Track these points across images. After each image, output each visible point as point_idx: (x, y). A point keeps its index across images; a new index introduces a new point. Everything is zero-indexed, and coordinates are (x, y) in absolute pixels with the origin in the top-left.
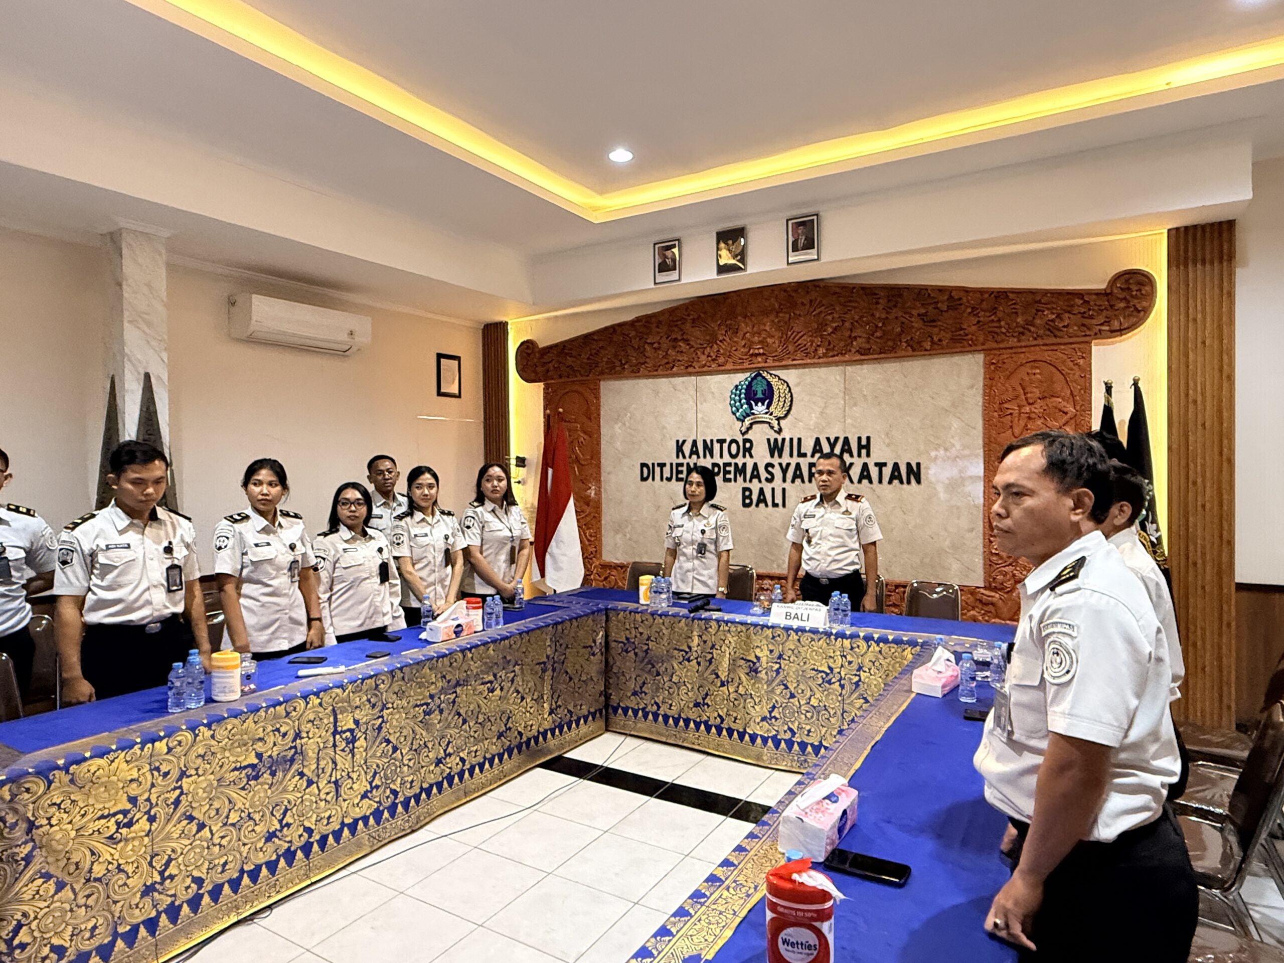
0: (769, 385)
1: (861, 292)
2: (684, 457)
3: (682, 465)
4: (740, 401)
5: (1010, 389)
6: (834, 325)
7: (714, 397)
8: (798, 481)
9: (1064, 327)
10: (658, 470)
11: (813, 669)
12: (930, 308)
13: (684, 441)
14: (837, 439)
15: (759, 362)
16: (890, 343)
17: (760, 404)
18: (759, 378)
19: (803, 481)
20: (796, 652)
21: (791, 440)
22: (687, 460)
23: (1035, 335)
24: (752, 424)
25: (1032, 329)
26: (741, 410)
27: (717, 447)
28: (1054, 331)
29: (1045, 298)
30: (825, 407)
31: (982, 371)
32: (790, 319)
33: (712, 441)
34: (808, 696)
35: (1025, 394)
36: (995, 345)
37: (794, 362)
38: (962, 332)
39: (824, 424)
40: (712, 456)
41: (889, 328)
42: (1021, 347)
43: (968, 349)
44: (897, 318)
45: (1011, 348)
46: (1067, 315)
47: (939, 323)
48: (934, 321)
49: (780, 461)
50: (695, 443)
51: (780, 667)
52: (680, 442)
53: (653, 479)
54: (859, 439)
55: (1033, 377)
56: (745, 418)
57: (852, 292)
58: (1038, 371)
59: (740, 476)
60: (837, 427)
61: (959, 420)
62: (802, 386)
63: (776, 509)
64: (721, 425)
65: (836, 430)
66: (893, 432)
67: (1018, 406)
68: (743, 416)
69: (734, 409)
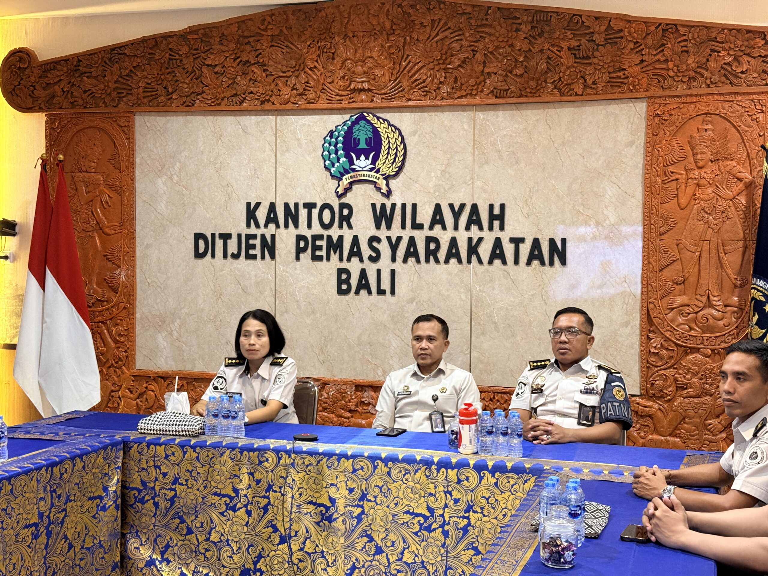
0: (376, 132)
1: (498, 14)
2: (257, 226)
3: (254, 236)
4: (336, 152)
5: (677, 148)
6: (462, 56)
7: (300, 146)
8: (412, 261)
9: (742, 72)
10: (219, 243)
11: (408, 512)
12: (584, 41)
13: (258, 205)
14: (462, 206)
15: (362, 101)
16: (533, 84)
17: (363, 157)
18: (363, 122)
19: (418, 261)
20: (384, 489)
21: (404, 206)
22: (262, 230)
23: (708, 82)
24: (351, 184)
25: (706, 74)
26: (337, 165)
27: (303, 213)
28: (731, 77)
29: (721, 35)
30: (448, 165)
31: (644, 124)
32: (405, 43)
33: (296, 205)
34: (400, 550)
35: (693, 155)
36: (660, 93)
37: (410, 103)
38: (621, 74)
39: (447, 187)
40: (296, 226)
41: (533, 63)
42: (691, 96)
43: (629, 95)
44: (542, 51)
45: (680, 96)
46: (746, 58)
47: (595, 61)
48: (588, 57)
49: (388, 233)
50: (272, 207)
51: (363, 512)
52: (252, 206)
53: (213, 256)
54: (491, 207)
55: (704, 133)
56: (342, 175)
57: (487, 14)
58: (710, 126)
59: (335, 253)
60: (463, 190)
61: (614, 186)
62: (419, 136)
63: (381, 297)
64: (310, 183)
65: (462, 194)
66: (534, 199)
67: (686, 170)
68: (340, 172)
69: (328, 162)
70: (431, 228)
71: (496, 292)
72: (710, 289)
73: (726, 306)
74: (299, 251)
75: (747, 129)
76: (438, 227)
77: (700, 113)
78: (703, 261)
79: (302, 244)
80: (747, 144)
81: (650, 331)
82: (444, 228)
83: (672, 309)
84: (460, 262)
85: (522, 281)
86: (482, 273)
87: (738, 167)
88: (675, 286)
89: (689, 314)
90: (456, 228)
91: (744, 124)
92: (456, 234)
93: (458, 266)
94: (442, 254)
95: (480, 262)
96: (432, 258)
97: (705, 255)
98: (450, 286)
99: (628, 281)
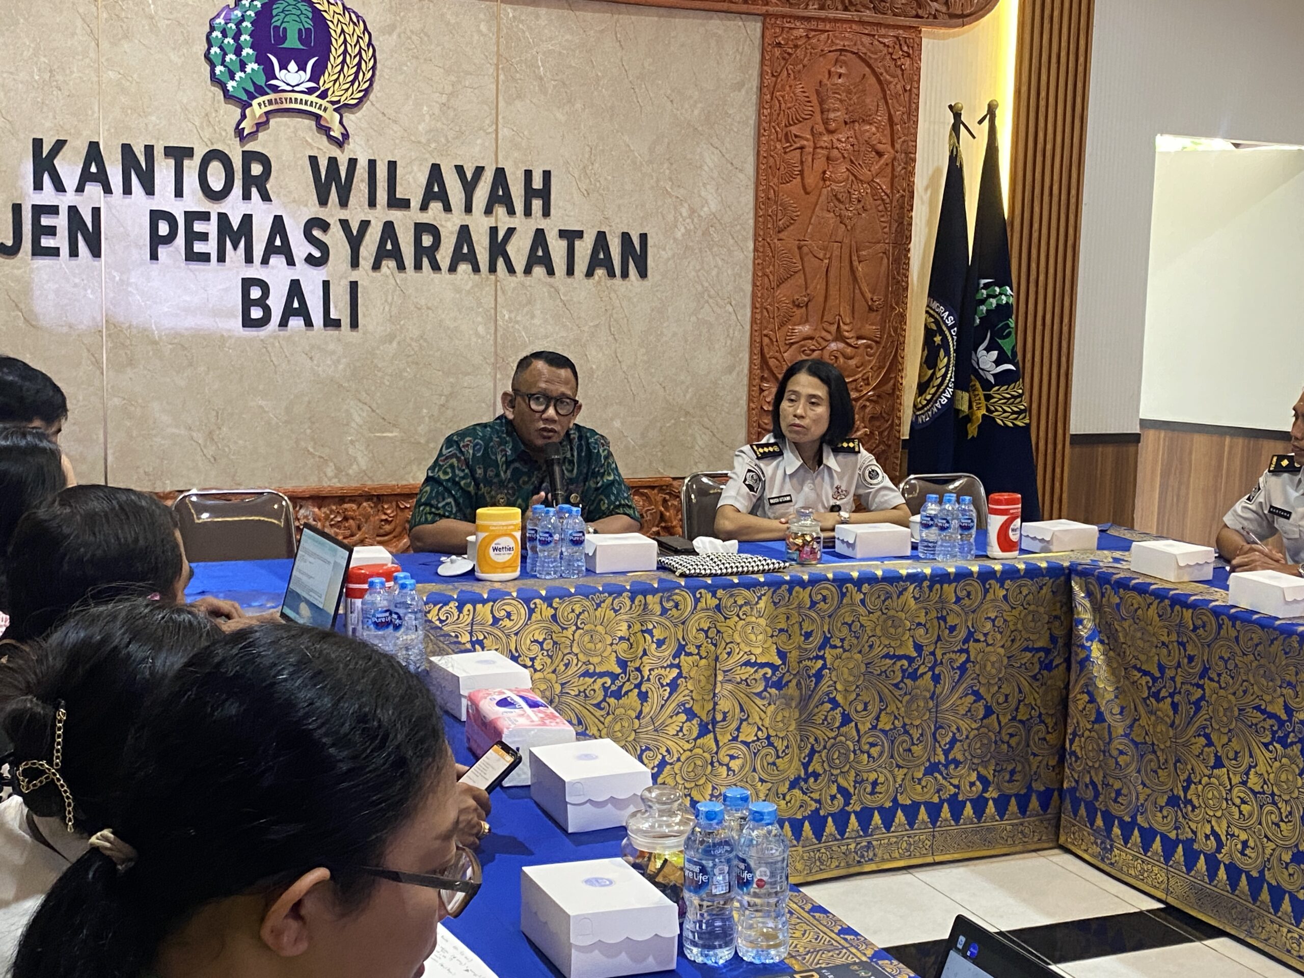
0: (318, 17)
2: (59, 187)
3: (53, 210)
4: (238, 51)
5: (803, 100)
7: (155, 30)
8: (389, 265)
13: (60, 145)
14: (479, 171)
17: (293, 66)
19: (401, 267)
21: (372, 164)
22: (71, 198)
24: (267, 113)
26: (239, 75)
27: (164, 165)
30: (453, 94)
31: (757, 56)
33: (149, 150)
36: (787, 10)
39: (451, 135)
40: (149, 190)
45: (809, 19)
49: (343, 214)
50: (94, 152)
52: (47, 146)
54: (528, 174)
56: (252, 97)
58: (845, 70)
59: (235, 247)
60: (479, 141)
61: (716, 152)
62: (399, 36)
63: (332, 332)
64: (178, 107)
65: (477, 149)
66: (597, 165)
67: (813, 134)
68: (246, 91)
69: (219, 69)
70: (424, 207)
71: (537, 321)
72: (842, 313)
73: (859, 338)
74: (156, 241)
75: (892, 79)
76: (436, 207)
77: (834, 48)
78: (832, 274)
79: (164, 229)
80: (890, 101)
81: (763, 379)
82: (447, 208)
83: (792, 344)
84: (476, 269)
85: (580, 303)
86: (514, 289)
87: (878, 134)
88: (795, 309)
89: (813, 351)
90: (468, 209)
91: (887, 72)
92: (467, 220)
93: (472, 276)
94: (444, 256)
95: (511, 270)
96: (425, 262)
97: (835, 263)
98: (460, 311)
99: (733, 303)
